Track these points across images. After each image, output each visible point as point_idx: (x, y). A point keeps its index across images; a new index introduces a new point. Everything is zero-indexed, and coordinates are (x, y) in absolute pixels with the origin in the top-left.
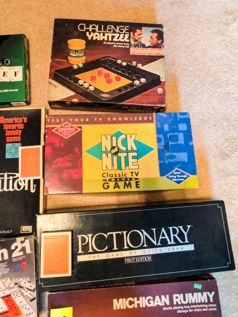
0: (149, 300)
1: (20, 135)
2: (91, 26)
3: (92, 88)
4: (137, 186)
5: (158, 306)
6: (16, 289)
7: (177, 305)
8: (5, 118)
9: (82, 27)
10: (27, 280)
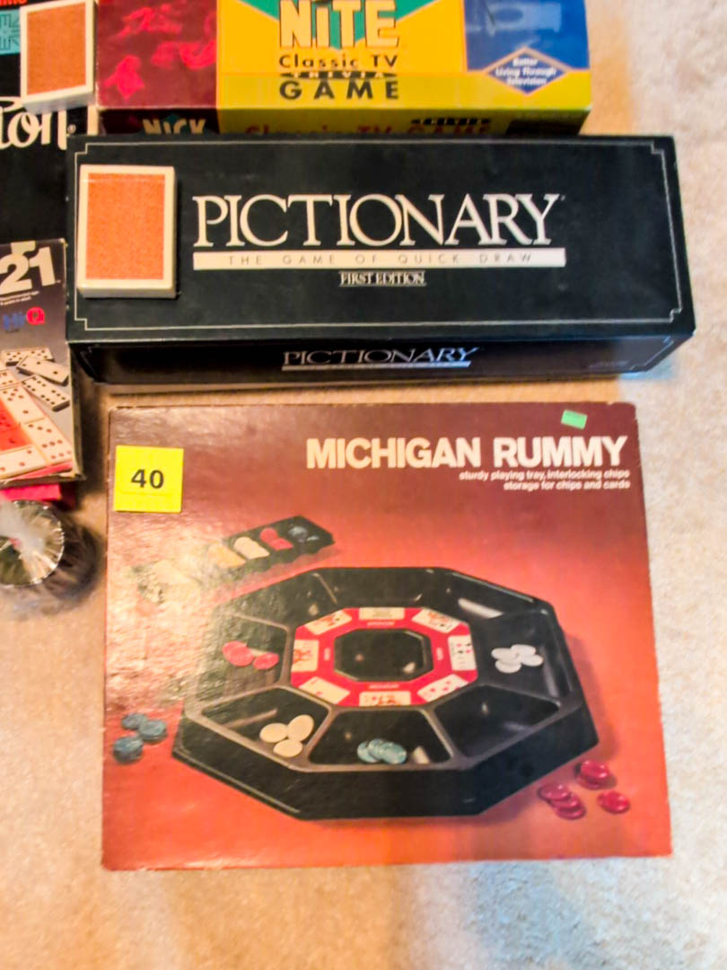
0: (417, 449)
4: (390, 91)
5: (444, 467)
6: (10, 377)
7: (506, 467)
10: (43, 355)
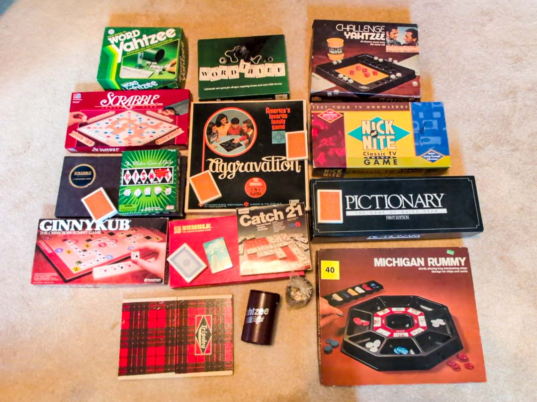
0: (406, 261)
1: (284, 123)
2: (348, 26)
3: (351, 81)
4: (395, 162)
5: (414, 266)
6: (292, 241)
7: (432, 266)
8: (270, 109)
9: (340, 27)
10: (300, 235)
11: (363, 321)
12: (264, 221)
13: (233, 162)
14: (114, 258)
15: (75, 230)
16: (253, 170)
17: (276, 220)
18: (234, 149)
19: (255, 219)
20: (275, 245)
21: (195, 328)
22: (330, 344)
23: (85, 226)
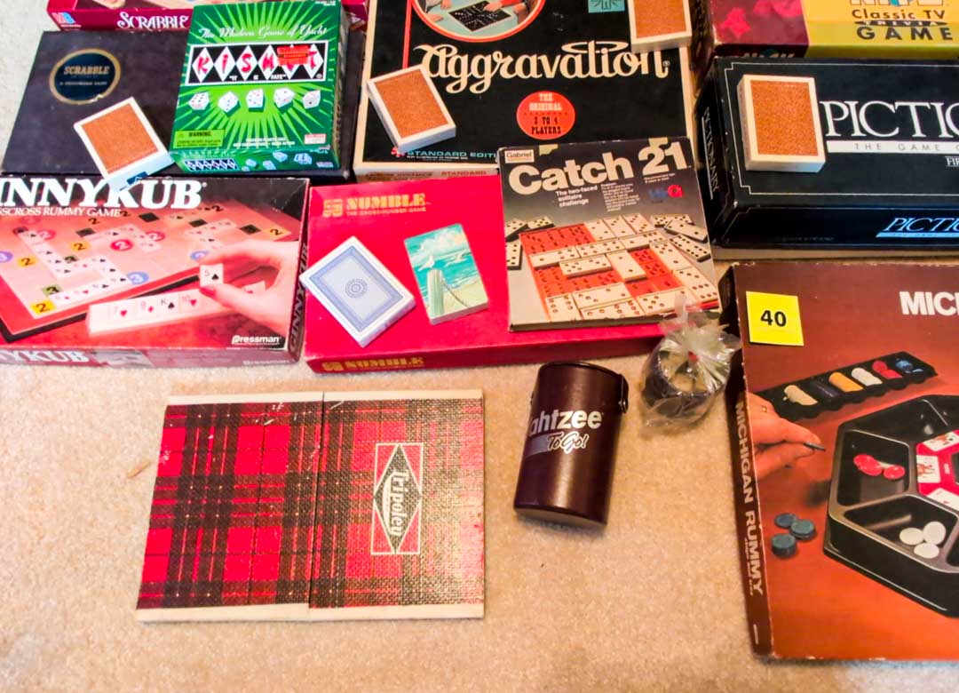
6: (659, 236)
10: (684, 220)
11: (886, 466)
12: (576, 181)
13: (485, 55)
14: (152, 279)
15: (51, 205)
16: (538, 74)
17: (611, 179)
18: (487, 24)
19: (553, 176)
20: (610, 245)
21: (373, 479)
22: (789, 528)
23: (78, 194)
